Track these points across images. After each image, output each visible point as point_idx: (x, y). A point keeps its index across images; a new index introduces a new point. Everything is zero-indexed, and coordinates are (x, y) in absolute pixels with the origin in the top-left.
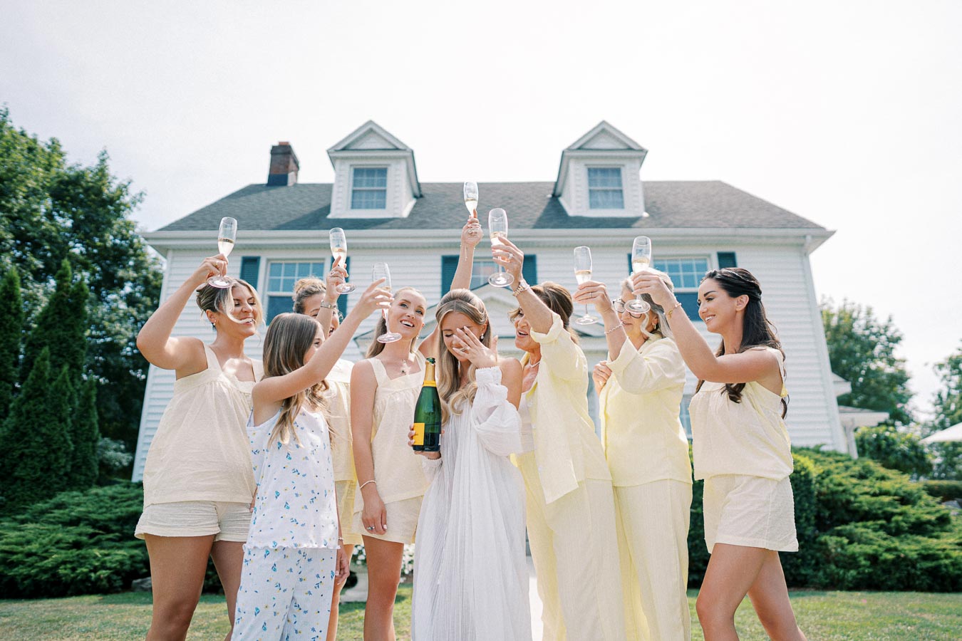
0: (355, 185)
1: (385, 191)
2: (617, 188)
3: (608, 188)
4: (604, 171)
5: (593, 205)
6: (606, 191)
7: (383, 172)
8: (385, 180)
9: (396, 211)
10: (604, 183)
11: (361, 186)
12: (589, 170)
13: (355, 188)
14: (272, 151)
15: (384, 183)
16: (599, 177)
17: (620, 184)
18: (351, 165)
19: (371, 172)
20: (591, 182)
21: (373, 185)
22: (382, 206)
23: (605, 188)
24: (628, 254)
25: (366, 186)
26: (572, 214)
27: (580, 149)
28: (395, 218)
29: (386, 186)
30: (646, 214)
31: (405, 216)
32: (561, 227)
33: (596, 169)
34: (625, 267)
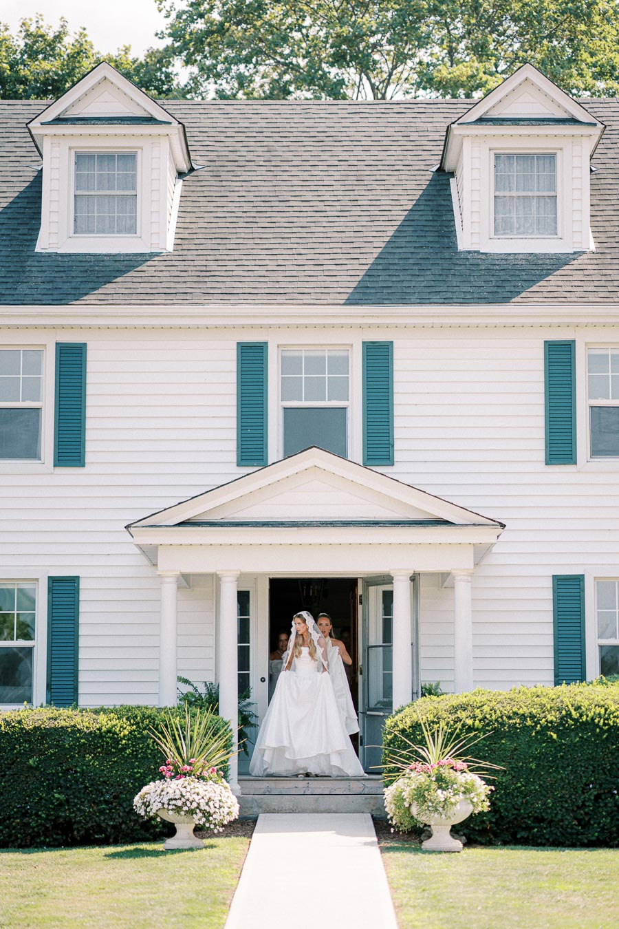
0: (77, 187)
1: (135, 196)
2: (545, 194)
3: (530, 194)
4: (525, 158)
5: (501, 227)
6: (527, 198)
7: (129, 158)
8: (134, 176)
9: (154, 239)
10: (525, 182)
11: (88, 189)
12: (497, 157)
13: (79, 193)
15: (131, 182)
16: (515, 170)
17: (552, 185)
18: (70, 148)
19: (106, 158)
20: (499, 182)
21: (112, 189)
23: (525, 194)
24: (545, 342)
25: (99, 189)
26: (462, 246)
27: (481, 120)
28: (152, 255)
29: (134, 188)
30: (592, 246)
31: (170, 248)
32: (435, 298)
33: (510, 157)
34: (540, 365)
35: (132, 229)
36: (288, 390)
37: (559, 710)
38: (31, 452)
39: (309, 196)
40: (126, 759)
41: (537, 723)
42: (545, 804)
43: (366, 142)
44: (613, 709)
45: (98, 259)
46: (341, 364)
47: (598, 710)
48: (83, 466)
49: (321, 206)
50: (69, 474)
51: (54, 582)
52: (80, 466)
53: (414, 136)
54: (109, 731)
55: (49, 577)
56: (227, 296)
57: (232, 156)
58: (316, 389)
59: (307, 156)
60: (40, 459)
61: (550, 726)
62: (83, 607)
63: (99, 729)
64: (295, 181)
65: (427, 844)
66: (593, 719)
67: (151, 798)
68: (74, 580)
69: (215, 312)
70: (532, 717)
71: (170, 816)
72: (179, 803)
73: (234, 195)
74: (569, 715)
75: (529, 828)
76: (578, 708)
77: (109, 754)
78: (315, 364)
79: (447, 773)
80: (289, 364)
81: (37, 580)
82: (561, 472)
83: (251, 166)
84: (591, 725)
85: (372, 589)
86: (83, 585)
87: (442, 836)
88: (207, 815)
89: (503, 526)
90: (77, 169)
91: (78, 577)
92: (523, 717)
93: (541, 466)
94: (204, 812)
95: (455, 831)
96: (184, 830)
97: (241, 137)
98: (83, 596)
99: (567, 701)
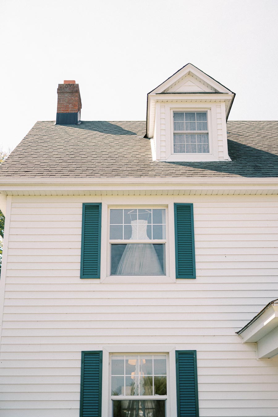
0: (175, 129)
1: (207, 134)
8: (207, 123)
9: (221, 154)
11: (181, 130)
13: (176, 132)
14: (58, 89)
15: (205, 126)
18: (171, 109)
19: (191, 115)
21: (194, 129)
22: (206, 150)
25: (187, 130)
29: (207, 129)
31: (229, 160)
45: (191, 163)
48: (195, 278)
50: (186, 283)
51: (180, 354)
52: (192, 278)
55: (176, 351)
60: (165, 274)
62: (200, 372)
68: (193, 353)
81: (168, 353)
83: (252, 136)
86: (199, 356)
90: (174, 120)
91: (195, 351)
98: (199, 364)
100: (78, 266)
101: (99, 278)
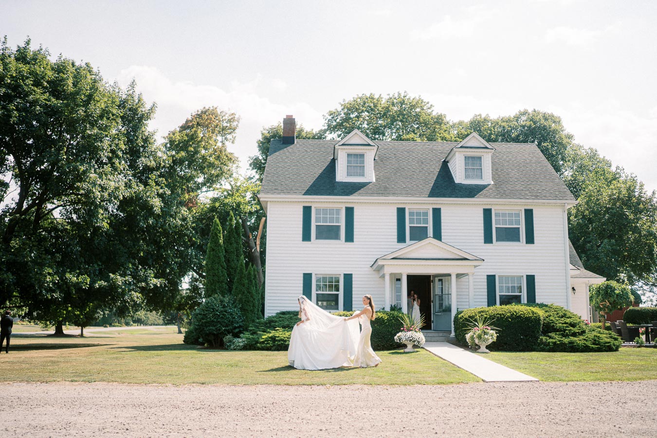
0: (348, 164)
1: (364, 166)
2: (479, 168)
4: (473, 158)
5: (467, 177)
6: (474, 169)
7: (362, 156)
8: (364, 160)
9: (370, 178)
10: (473, 164)
11: (351, 164)
12: (465, 157)
14: (284, 121)
15: (363, 162)
16: (470, 161)
17: (481, 165)
18: (346, 152)
19: (356, 155)
20: (466, 164)
21: (358, 164)
23: (473, 168)
24: (484, 209)
25: (354, 164)
26: (457, 181)
27: (461, 147)
28: (370, 183)
29: (364, 164)
30: (492, 183)
31: (374, 181)
32: (453, 196)
33: (469, 157)
34: (482, 215)
35: (363, 175)
36: (411, 221)
37: (510, 312)
38: (337, 237)
39: (409, 167)
40: (386, 326)
41: (505, 316)
42: (507, 339)
43: (421, 152)
44: (525, 312)
45: (355, 183)
46: (426, 214)
47: (521, 313)
49: (414, 170)
50: (349, 244)
52: (352, 242)
53: (434, 151)
54: (381, 318)
55: (344, 274)
56: (394, 194)
57: (385, 156)
58: (419, 221)
59: (406, 156)
60: (340, 239)
61: (508, 317)
62: (354, 283)
63: (379, 317)
64: (404, 163)
65: (479, 351)
66: (520, 315)
67: (402, 337)
68: (351, 275)
69: (391, 198)
70: (503, 314)
71: (406, 343)
72: (411, 339)
73: (388, 167)
74: (513, 314)
75: (503, 346)
76: (515, 312)
77: (382, 324)
78: (418, 214)
79: (486, 330)
80: (411, 214)
81: (341, 274)
82: (488, 246)
83: (391, 159)
84: (520, 317)
85: (436, 278)
86: (353, 276)
87: (483, 348)
88: (419, 342)
89: (484, 260)
90: (348, 158)
92: (500, 314)
93: (483, 244)
94: (418, 341)
95: (487, 347)
96: (410, 348)
97: (386, 151)
98: (353, 279)
99: (512, 310)
100: (301, 236)
101: (310, 241)
